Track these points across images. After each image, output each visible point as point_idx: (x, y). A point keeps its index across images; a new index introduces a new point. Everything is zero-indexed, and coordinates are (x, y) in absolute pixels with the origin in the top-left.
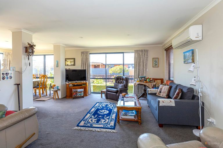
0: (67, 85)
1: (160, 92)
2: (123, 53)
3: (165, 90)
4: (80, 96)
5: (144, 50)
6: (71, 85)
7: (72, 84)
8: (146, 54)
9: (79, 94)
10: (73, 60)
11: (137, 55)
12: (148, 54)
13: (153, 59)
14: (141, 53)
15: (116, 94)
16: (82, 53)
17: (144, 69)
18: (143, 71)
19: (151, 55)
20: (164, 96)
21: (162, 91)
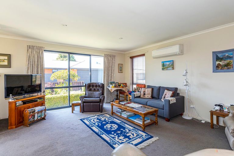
0: (10, 103)
1: (145, 94)
2: (90, 55)
3: (149, 92)
4: (39, 118)
5: (113, 55)
6: (19, 103)
7: (22, 101)
8: (114, 59)
9: (39, 114)
10: (6, 58)
11: (106, 59)
12: (115, 60)
13: (119, 65)
14: (109, 58)
15: (100, 104)
16: (29, 47)
17: (112, 74)
18: (112, 76)
19: (118, 61)
20: (149, 97)
21: (146, 93)
